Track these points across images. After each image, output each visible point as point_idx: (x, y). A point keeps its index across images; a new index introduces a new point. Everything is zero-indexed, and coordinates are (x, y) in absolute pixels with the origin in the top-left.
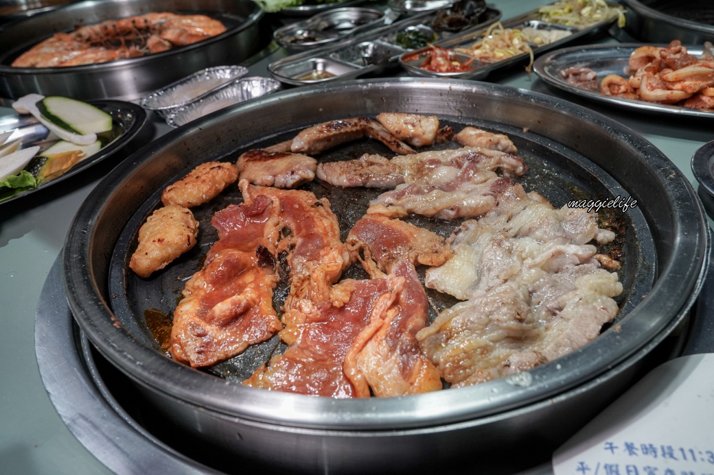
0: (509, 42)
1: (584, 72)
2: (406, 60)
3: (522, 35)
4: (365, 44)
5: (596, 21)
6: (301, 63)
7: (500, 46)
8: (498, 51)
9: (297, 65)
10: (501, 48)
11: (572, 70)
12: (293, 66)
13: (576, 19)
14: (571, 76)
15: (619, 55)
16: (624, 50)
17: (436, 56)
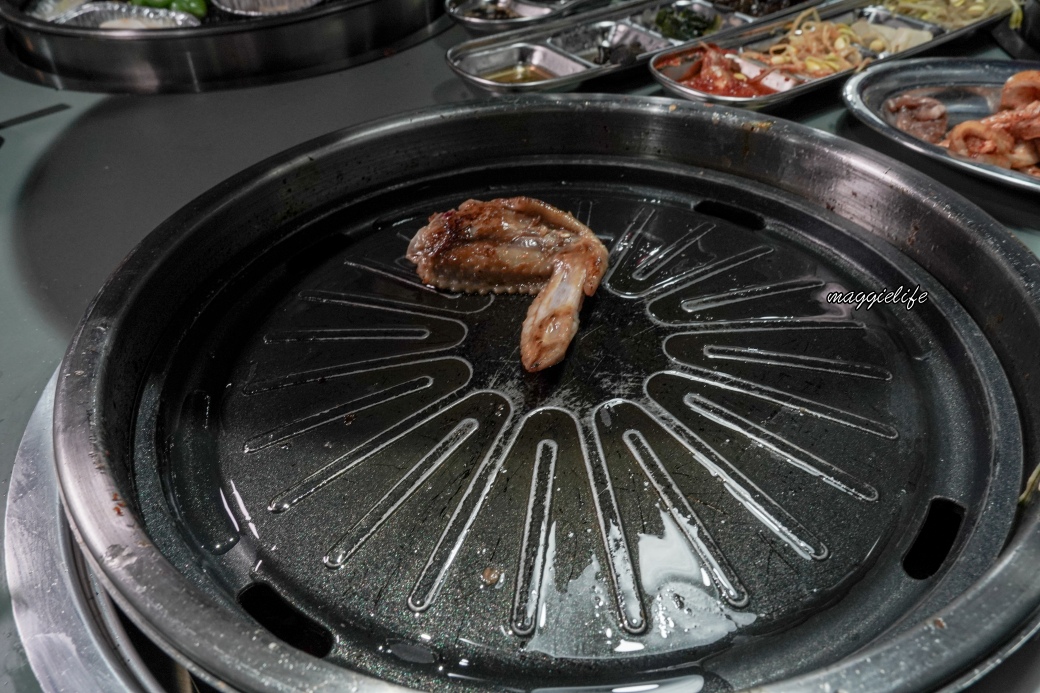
0: (827, 43)
1: (925, 104)
2: (660, 66)
3: (851, 33)
4: (605, 24)
5: (974, 17)
6: (500, 50)
7: (814, 51)
8: (811, 60)
9: (492, 52)
10: (815, 56)
11: (906, 100)
12: (486, 53)
13: (940, 10)
14: (904, 110)
15: (987, 80)
16: (997, 70)
17: (710, 63)
